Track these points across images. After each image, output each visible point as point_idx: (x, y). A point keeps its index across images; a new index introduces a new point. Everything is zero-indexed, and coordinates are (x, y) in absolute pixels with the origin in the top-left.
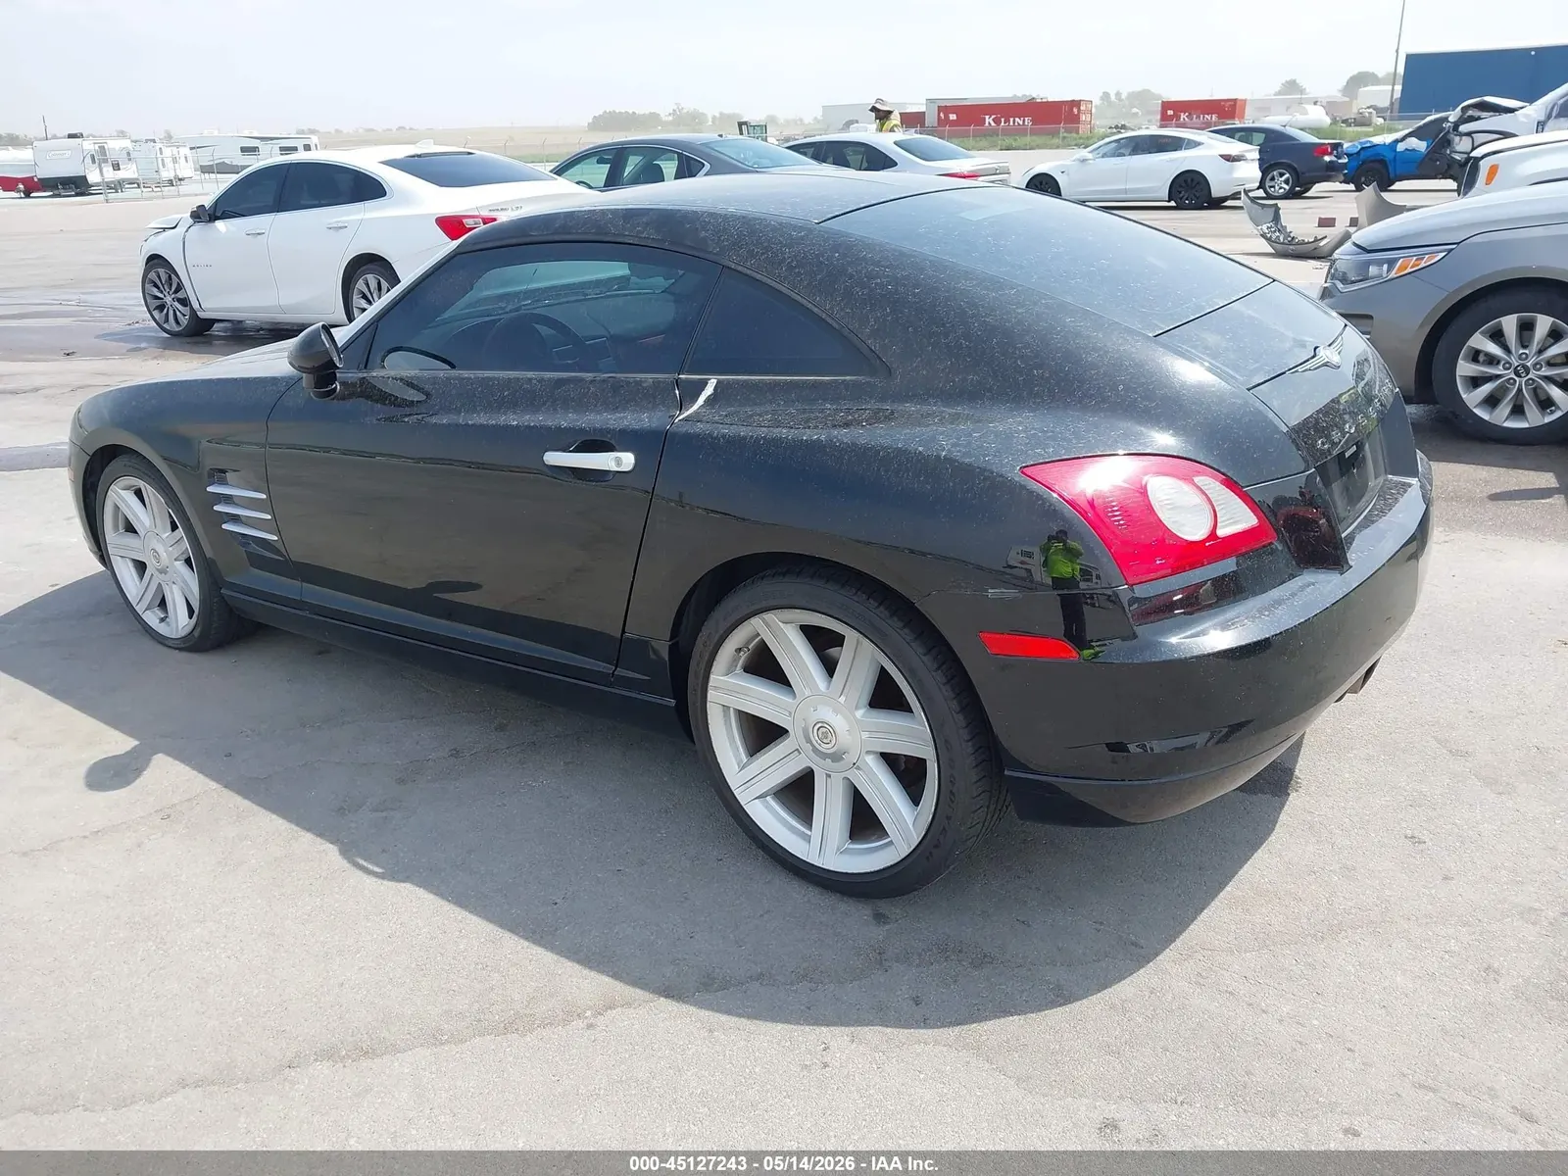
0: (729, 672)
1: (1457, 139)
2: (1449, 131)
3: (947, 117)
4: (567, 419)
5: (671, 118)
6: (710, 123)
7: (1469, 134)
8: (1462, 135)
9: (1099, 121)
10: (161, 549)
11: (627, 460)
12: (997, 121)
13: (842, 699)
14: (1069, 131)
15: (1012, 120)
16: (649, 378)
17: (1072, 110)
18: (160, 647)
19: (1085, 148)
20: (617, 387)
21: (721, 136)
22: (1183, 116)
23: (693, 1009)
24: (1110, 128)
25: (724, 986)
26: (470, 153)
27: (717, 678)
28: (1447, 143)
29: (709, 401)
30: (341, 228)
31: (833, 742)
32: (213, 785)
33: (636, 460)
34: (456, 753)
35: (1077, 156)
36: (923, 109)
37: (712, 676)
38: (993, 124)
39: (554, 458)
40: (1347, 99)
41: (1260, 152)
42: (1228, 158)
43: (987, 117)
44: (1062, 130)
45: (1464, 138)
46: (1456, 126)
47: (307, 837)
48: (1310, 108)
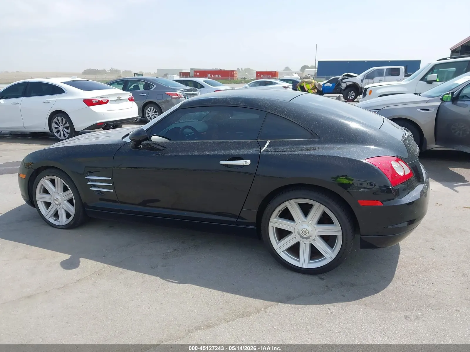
0: (276, 218)
1: (342, 83)
2: (340, 82)
3: (196, 74)
4: (226, 152)
5: (109, 71)
6: (122, 73)
7: (345, 82)
8: (343, 82)
9: (239, 76)
10: (59, 198)
11: (249, 162)
12: (211, 76)
13: (311, 222)
14: (231, 79)
15: (215, 75)
16: (249, 141)
17: (232, 73)
18: (57, 229)
19: (247, 83)
20: (239, 143)
21: (157, 77)
22: (262, 76)
23: (289, 305)
24: (241, 78)
25: (294, 299)
26: (88, 81)
27: (272, 219)
28: (340, 84)
29: (268, 146)
30: (48, 102)
31: (308, 234)
32: (106, 265)
33: (251, 162)
34: (175, 250)
35: (244, 86)
36: (189, 71)
37: (271, 219)
38: (210, 76)
39: (223, 162)
40: (301, 72)
41: (293, 86)
42: (285, 87)
43: (208, 74)
44: (229, 79)
45: (344, 83)
46: (342, 80)
47: (147, 276)
48: (294, 74)
